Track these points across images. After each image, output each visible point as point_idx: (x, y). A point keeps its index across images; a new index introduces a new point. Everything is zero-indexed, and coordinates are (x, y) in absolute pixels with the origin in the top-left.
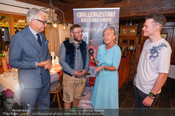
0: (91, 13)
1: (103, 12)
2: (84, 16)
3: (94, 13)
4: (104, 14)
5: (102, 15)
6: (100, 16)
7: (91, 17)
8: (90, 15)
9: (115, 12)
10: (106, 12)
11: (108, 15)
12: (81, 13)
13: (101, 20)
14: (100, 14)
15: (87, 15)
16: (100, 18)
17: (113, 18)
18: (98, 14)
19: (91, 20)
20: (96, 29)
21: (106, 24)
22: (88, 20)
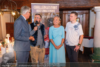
0: (43, 6)
1: (50, 6)
2: (38, 8)
3: (45, 6)
4: (51, 7)
5: (49, 8)
6: (48, 9)
7: (43, 9)
8: (42, 8)
9: (56, 6)
10: (51, 6)
11: (53, 8)
12: (36, 6)
13: (49, 11)
14: (48, 7)
15: (40, 8)
16: (48, 10)
17: (55, 10)
18: (47, 7)
19: (43, 10)
20: (46, 17)
21: (52, 14)
22: (41, 11)
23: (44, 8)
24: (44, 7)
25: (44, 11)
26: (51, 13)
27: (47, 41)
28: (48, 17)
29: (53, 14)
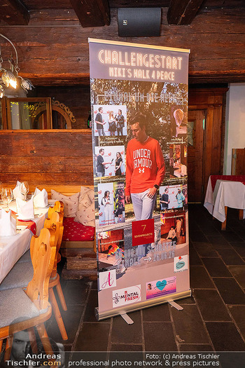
0: (133, 54)
1: (157, 56)
2: (115, 60)
3: (139, 56)
4: (160, 60)
5: (155, 63)
6: (151, 66)
7: (133, 64)
8: (129, 61)
9: (180, 59)
10: (163, 57)
11: (168, 65)
12: (107, 53)
13: (153, 76)
14: (151, 61)
15: (123, 60)
16: (151, 70)
17: (177, 72)
18: (147, 59)
19: (132, 72)
20: (142, 97)
21: (165, 87)
22: (127, 74)
23: (135, 62)
24: (135, 57)
25: (139, 75)
26: (161, 85)
27: (147, 192)
28: (151, 98)
29: (169, 86)
